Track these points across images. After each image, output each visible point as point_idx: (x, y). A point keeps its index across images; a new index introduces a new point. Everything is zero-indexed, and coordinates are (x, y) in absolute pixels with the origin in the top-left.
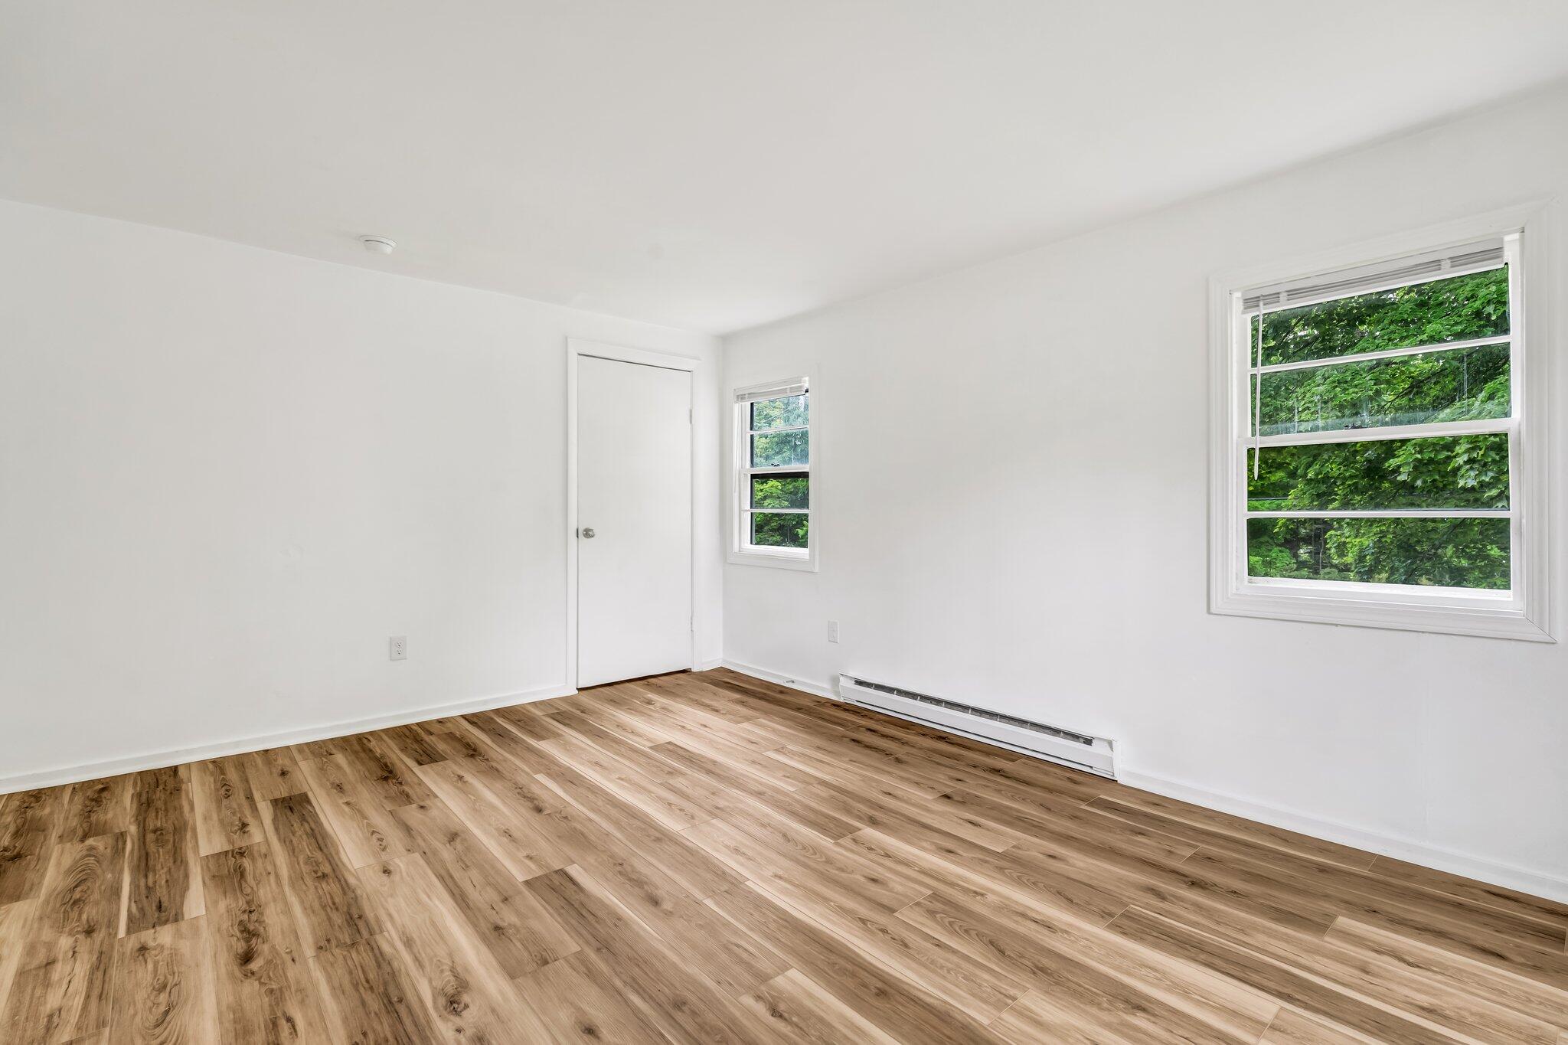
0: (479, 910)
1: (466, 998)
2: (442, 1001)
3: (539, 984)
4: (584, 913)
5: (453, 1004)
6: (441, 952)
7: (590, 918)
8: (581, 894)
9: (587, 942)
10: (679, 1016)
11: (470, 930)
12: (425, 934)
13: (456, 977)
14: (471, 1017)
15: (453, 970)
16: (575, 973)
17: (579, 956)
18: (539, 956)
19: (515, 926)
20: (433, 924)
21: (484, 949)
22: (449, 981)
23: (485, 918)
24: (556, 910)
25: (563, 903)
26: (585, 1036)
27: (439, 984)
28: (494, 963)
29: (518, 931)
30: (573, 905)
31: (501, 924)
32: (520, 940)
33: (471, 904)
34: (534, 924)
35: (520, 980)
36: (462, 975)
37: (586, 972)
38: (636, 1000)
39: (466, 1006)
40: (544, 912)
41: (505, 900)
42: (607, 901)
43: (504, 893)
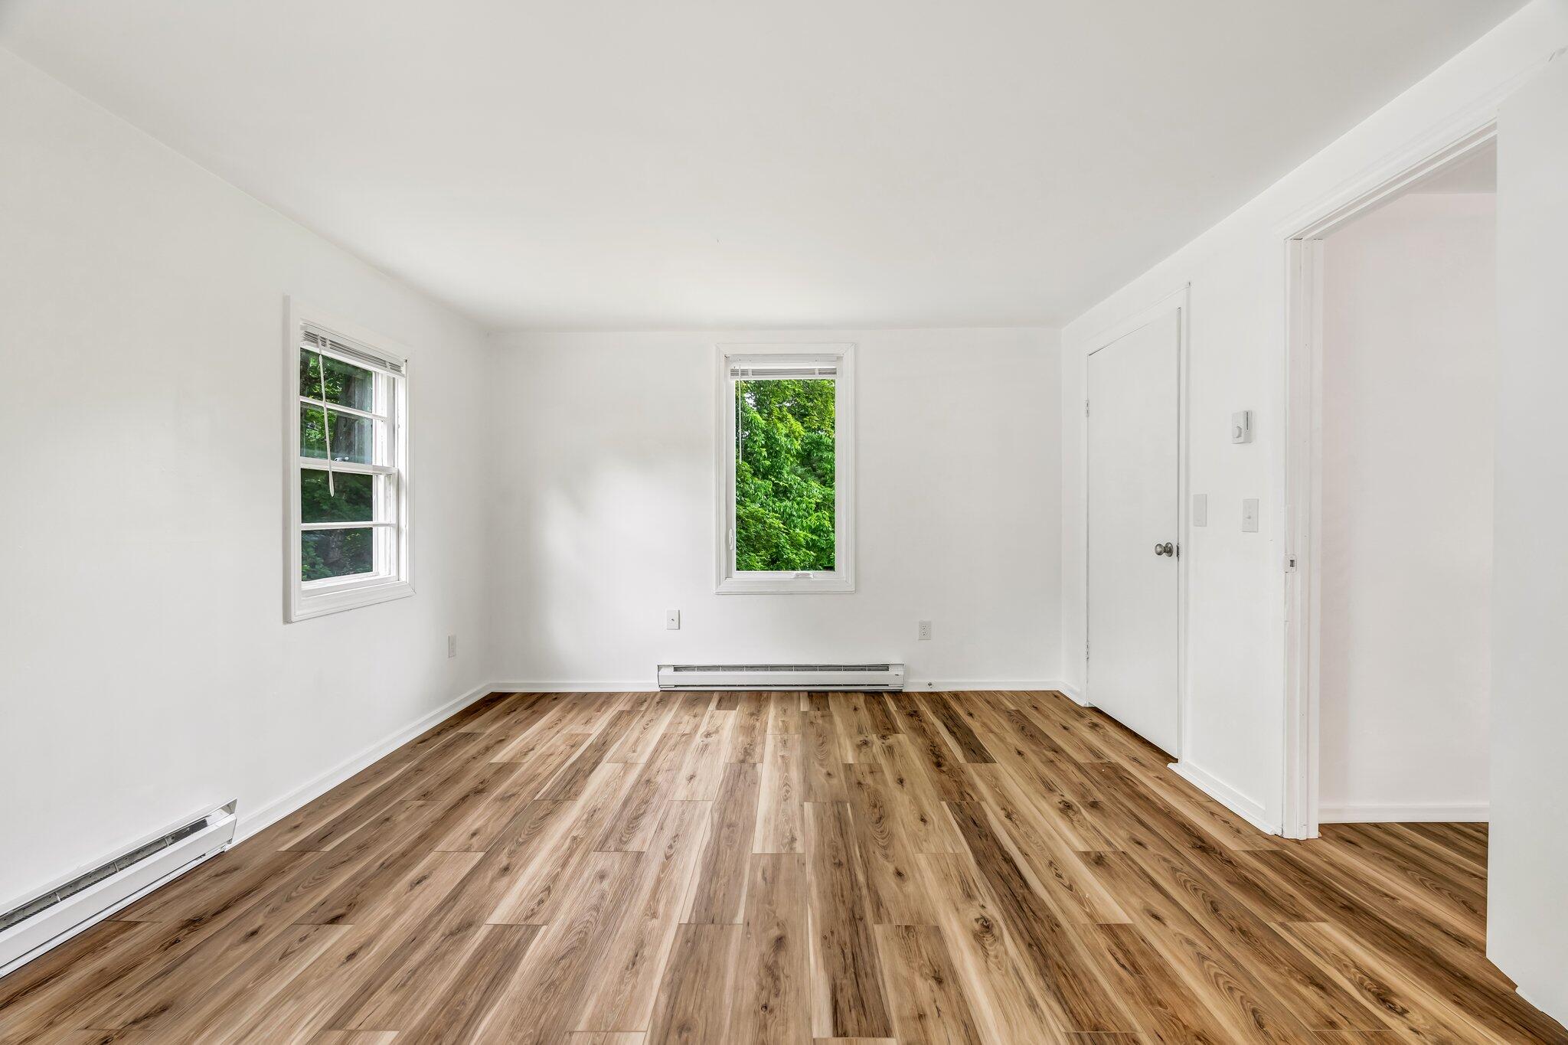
0: (954, 1016)
1: (977, 926)
2: (996, 931)
3: (919, 913)
4: (849, 960)
5: (987, 926)
6: (997, 976)
7: (848, 951)
8: (838, 982)
9: (866, 929)
10: (844, 860)
11: (967, 992)
12: (1016, 1009)
13: (983, 947)
14: (974, 913)
15: (987, 955)
16: (890, 909)
17: (879, 919)
18: (911, 934)
19: (922, 975)
20: (1008, 1020)
21: (957, 963)
22: (990, 945)
23: (949, 1000)
24: (874, 976)
25: (863, 980)
26: (904, 873)
27: (997, 945)
28: (949, 945)
29: (920, 968)
30: (855, 974)
31: (933, 983)
32: (921, 956)
33: (962, 1029)
34: (902, 969)
35: (932, 923)
36: (978, 947)
37: (881, 907)
38: (861, 878)
39: (977, 920)
40: (886, 978)
41: (921, 1016)
42: (821, 961)
43: (919, 1026)
